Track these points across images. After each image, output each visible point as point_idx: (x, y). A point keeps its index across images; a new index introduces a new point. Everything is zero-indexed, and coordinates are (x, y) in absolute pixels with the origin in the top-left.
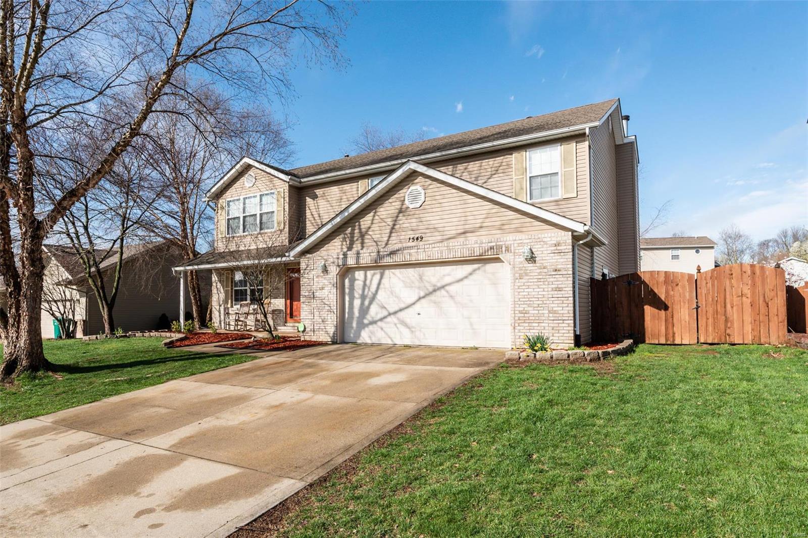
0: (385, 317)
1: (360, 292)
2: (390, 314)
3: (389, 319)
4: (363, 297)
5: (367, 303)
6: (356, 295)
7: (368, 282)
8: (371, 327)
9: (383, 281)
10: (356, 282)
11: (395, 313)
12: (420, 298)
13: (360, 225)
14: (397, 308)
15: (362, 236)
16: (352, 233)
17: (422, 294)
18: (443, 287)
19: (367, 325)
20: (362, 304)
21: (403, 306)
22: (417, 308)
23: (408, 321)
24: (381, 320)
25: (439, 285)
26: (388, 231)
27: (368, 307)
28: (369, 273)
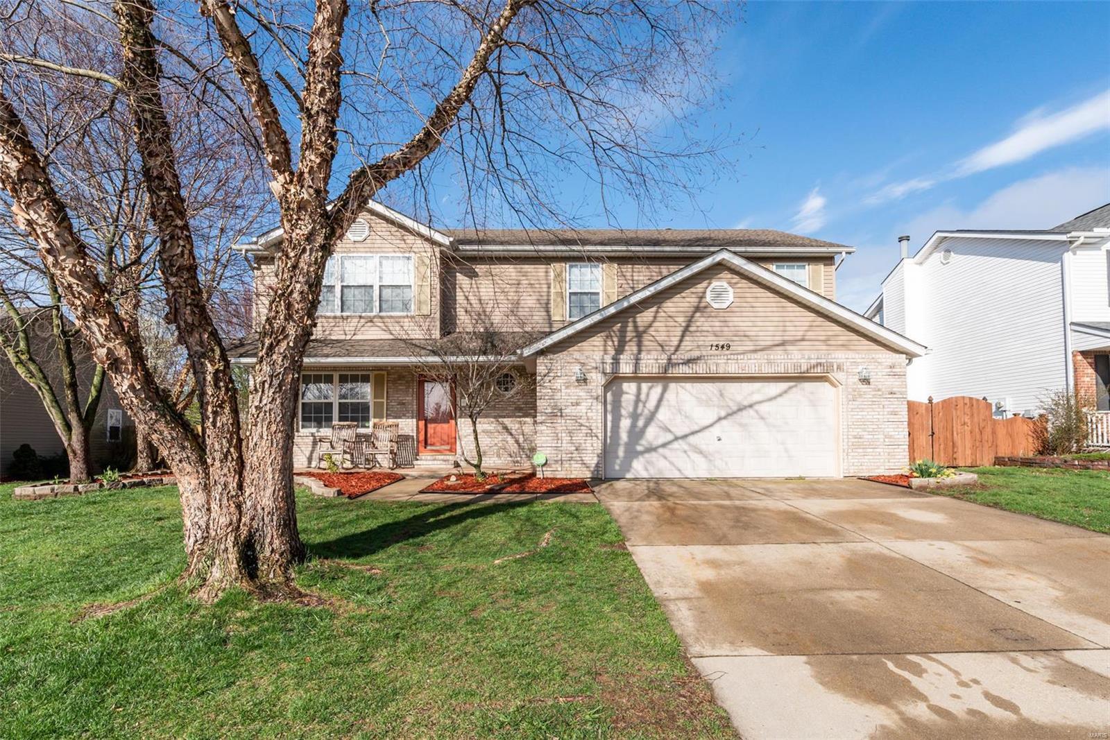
0: (670, 443)
1: (631, 409)
2: (676, 439)
3: (676, 445)
4: (635, 416)
5: (641, 423)
6: (623, 412)
7: (643, 397)
8: (647, 455)
9: (667, 396)
10: (625, 397)
11: (685, 437)
12: (720, 419)
13: (635, 322)
14: (687, 431)
15: (639, 335)
16: (623, 331)
17: (723, 414)
18: (751, 406)
19: (642, 453)
20: (633, 425)
21: (697, 428)
22: (716, 431)
23: (704, 447)
24: (664, 445)
25: (746, 403)
26: (680, 334)
27: (643, 431)
28: (645, 386)
